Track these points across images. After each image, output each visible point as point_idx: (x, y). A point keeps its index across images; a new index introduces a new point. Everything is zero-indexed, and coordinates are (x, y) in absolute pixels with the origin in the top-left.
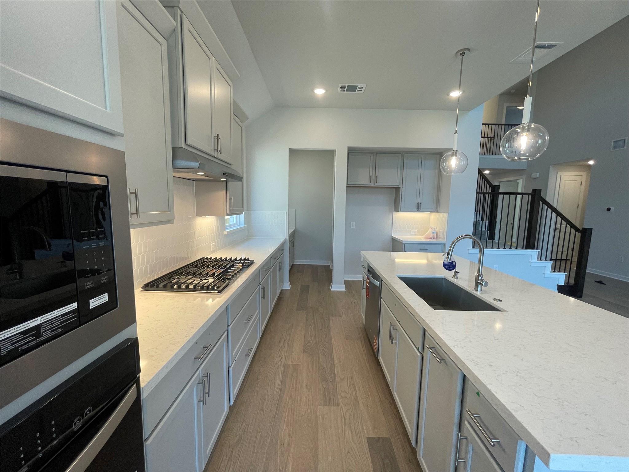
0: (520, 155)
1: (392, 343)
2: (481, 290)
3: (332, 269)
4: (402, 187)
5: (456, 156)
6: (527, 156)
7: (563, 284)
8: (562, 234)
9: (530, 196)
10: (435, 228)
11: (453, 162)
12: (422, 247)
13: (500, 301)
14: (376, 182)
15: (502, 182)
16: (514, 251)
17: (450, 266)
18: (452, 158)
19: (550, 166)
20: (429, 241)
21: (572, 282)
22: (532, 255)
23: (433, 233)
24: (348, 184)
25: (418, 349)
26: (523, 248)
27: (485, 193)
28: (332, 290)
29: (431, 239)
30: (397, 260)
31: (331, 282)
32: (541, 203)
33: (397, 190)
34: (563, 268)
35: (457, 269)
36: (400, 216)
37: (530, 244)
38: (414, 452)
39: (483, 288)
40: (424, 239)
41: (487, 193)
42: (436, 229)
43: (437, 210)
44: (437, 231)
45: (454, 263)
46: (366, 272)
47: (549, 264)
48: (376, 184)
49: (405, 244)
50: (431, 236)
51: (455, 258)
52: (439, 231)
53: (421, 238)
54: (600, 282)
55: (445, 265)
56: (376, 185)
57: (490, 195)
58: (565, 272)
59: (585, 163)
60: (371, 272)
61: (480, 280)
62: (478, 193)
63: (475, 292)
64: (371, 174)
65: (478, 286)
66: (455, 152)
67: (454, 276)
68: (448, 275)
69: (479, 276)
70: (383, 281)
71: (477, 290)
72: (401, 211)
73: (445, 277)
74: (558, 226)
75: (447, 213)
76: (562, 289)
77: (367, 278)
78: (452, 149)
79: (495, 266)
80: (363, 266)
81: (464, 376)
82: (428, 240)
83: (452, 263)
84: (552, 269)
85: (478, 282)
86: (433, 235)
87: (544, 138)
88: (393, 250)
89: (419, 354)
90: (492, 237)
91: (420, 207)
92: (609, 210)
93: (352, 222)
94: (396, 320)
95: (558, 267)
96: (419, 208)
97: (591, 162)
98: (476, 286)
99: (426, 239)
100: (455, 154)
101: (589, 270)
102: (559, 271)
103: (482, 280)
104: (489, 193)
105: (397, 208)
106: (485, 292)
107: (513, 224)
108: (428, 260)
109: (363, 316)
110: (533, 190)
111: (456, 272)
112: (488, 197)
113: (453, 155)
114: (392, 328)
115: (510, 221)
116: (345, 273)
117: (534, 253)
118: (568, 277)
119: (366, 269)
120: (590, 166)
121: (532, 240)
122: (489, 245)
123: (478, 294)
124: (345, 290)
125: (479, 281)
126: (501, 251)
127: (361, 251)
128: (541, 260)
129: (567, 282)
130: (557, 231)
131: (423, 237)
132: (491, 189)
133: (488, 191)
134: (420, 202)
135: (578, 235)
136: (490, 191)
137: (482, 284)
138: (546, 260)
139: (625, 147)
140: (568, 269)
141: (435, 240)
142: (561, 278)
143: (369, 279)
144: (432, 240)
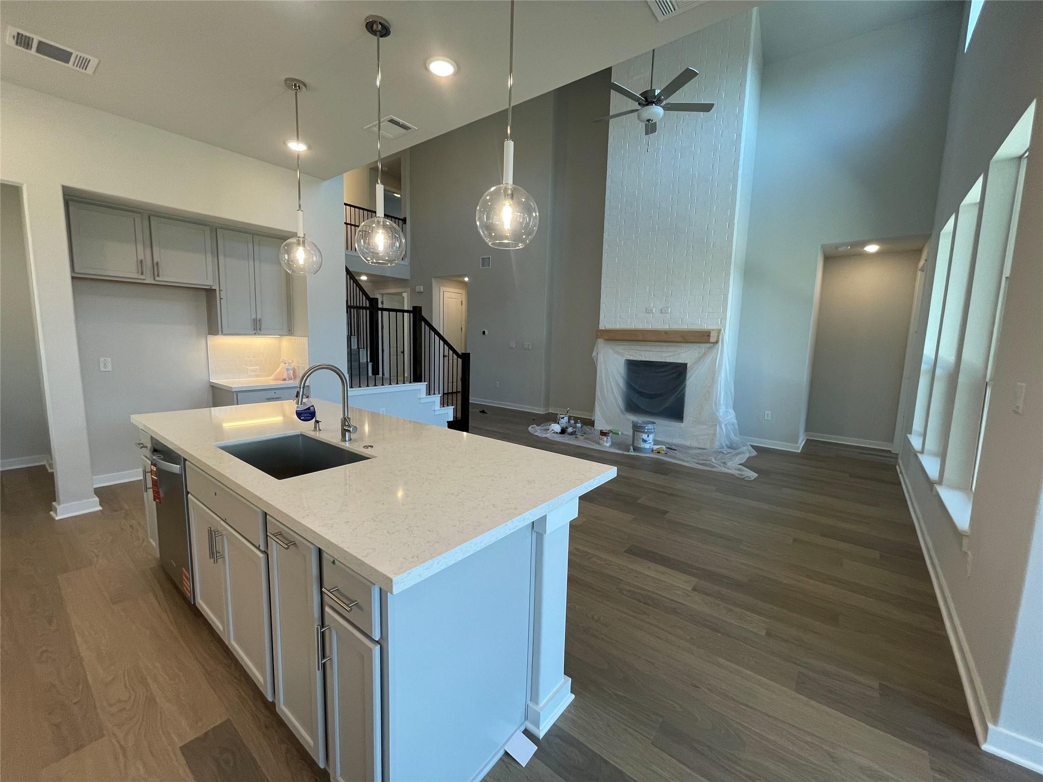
0: (378, 258)
1: (216, 562)
2: (350, 439)
3: (53, 473)
4: (220, 290)
5: (304, 246)
6: (386, 260)
7: (452, 420)
8: (451, 361)
9: (411, 314)
10: (290, 362)
11: (300, 256)
12: (271, 394)
13: (372, 447)
14: (156, 274)
15: (386, 294)
16: (402, 387)
17: (307, 414)
18: (298, 249)
19: (433, 279)
20: (282, 383)
21: (459, 415)
22: (420, 390)
23: (288, 370)
24: (76, 270)
25: (258, 548)
26: (410, 383)
27: (358, 308)
28: (57, 518)
29: (285, 380)
30: (226, 425)
31: (55, 501)
32: (423, 323)
33: (210, 294)
34: (450, 401)
35: (318, 416)
36: (222, 342)
37: (417, 377)
38: (271, 707)
39: (353, 436)
40: (273, 381)
41: (363, 308)
42: (292, 363)
43: (290, 332)
44: (294, 368)
45: (311, 408)
46: (148, 454)
47: (437, 398)
48: (157, 279)
49: (237, 392)
50: (285, 376)
51: (313, 401)
52: (298, 367)
53: (268, 381)
54: (483, 412)
55: (299, 414)
56: (157, 281)
57: (368, 311)
58: (452, 405)
59: (461, 279)
60: (160, 450)
61: (347, 426)
62: (349, 308)
63: (343, 444)
64: (141, 257)
65: (345, 434)
66: (301, 240)
67: (315, 428)
68: (306, 428)
69: (345, 421)
70: (187, 462)
71: (346, 441)
72: (223, 334)
73: (301, 432)
74: (446, 353)
75: (306, 336)
76: (451, 425)
77: (152, 464)
78: (296, 234)
79: (381, 409)
80: (139, 444)
81: (320, 551)
82: (280, 383)
83: (309, 409)
84: (441, 404)
85: (345, 430)
86: (288, 374)
87: (401, 241)
88: (215, 405)
89: (261, 555)
90: (376, 371)
91: (260, 326)
92: (484, 333)
93: (102, 359)
94: (218, 519)
95: (446, 401)
96: (257, 328)
97: (466, 279)
98: (344, 436)
99: (276, 381)
100: (302, 242)
101: (472, 400)
102: (448, 405)
103: (349, 426)
104: (366, 308)
105: (213, 327)
106: (356, 440)
107: (403, 352)
108: (284, 416)
109: (154, 543)
110: (414, 307)
111: (317, 422)
112: (365, 315)
113: (299, 244)
114: (213, 535)
115: (400, 350)
116: (94, 472)
117: (422, 386)
118: (455, 411)
119: (148, 449)
120: (465, 283)
121: (418, 371)
122: (371, 382)
123: (347, 445)
124: (101, 508)
125: (346, 428)
126: (387, 388)
127: (131, 416)
128: (429, 394)
129: (455, 417)
130: (446, 359)
131: (271, 377)
132: (368, 302)
133: (364, 305)
134: (258, 319)
135: (460, 360)
136: (368, 306)
137: (349, 431)
138: (434, 394)
139: (490, 267)
140: (455, 402)
141: (292, 381)
142: (449, 413)
143: (155, 465)
144: (287, 382)
